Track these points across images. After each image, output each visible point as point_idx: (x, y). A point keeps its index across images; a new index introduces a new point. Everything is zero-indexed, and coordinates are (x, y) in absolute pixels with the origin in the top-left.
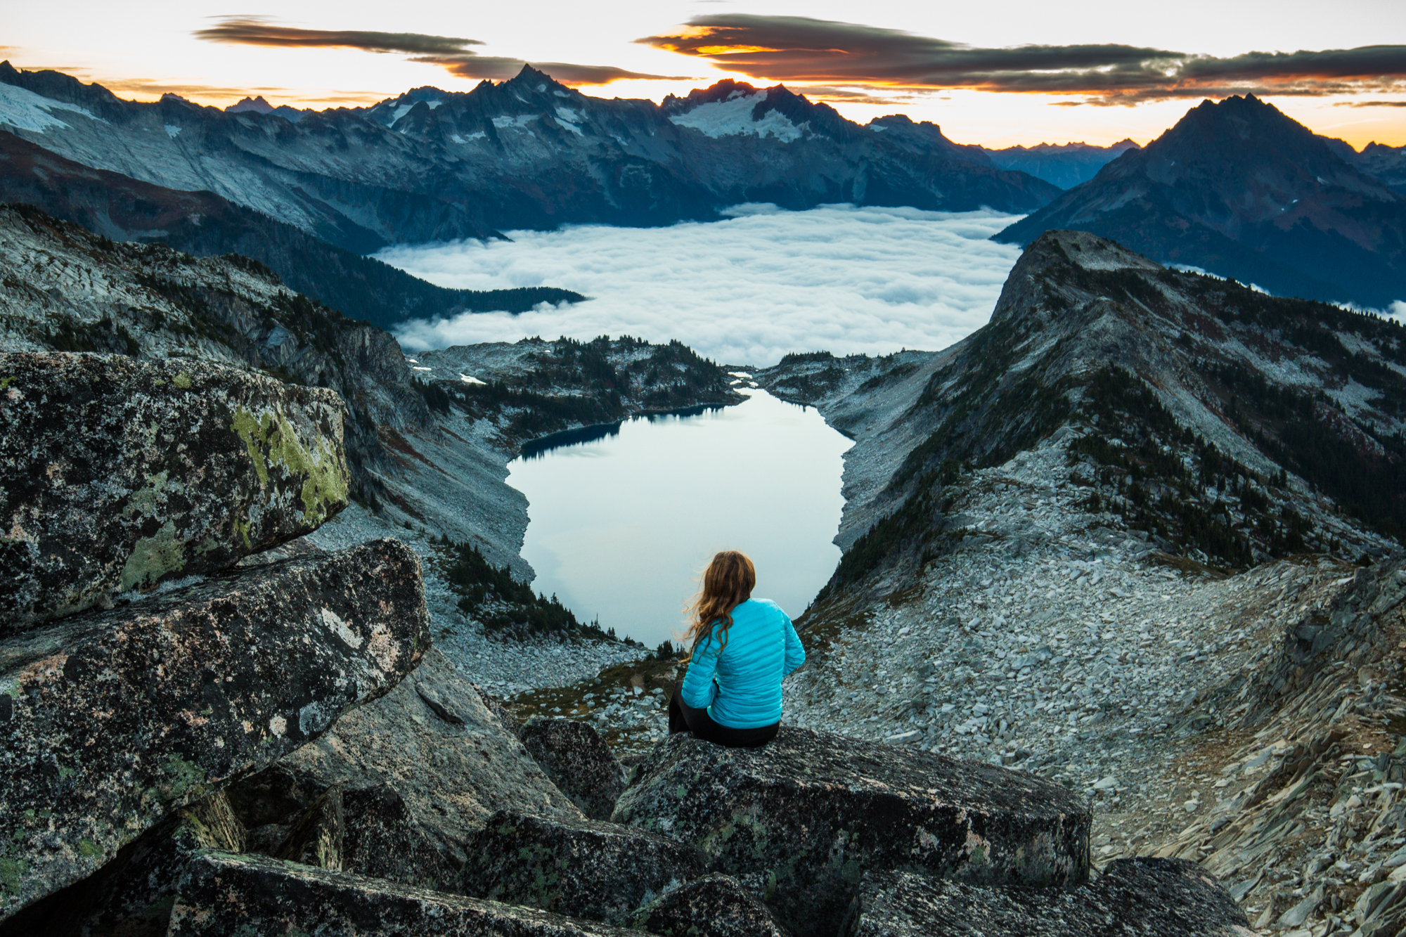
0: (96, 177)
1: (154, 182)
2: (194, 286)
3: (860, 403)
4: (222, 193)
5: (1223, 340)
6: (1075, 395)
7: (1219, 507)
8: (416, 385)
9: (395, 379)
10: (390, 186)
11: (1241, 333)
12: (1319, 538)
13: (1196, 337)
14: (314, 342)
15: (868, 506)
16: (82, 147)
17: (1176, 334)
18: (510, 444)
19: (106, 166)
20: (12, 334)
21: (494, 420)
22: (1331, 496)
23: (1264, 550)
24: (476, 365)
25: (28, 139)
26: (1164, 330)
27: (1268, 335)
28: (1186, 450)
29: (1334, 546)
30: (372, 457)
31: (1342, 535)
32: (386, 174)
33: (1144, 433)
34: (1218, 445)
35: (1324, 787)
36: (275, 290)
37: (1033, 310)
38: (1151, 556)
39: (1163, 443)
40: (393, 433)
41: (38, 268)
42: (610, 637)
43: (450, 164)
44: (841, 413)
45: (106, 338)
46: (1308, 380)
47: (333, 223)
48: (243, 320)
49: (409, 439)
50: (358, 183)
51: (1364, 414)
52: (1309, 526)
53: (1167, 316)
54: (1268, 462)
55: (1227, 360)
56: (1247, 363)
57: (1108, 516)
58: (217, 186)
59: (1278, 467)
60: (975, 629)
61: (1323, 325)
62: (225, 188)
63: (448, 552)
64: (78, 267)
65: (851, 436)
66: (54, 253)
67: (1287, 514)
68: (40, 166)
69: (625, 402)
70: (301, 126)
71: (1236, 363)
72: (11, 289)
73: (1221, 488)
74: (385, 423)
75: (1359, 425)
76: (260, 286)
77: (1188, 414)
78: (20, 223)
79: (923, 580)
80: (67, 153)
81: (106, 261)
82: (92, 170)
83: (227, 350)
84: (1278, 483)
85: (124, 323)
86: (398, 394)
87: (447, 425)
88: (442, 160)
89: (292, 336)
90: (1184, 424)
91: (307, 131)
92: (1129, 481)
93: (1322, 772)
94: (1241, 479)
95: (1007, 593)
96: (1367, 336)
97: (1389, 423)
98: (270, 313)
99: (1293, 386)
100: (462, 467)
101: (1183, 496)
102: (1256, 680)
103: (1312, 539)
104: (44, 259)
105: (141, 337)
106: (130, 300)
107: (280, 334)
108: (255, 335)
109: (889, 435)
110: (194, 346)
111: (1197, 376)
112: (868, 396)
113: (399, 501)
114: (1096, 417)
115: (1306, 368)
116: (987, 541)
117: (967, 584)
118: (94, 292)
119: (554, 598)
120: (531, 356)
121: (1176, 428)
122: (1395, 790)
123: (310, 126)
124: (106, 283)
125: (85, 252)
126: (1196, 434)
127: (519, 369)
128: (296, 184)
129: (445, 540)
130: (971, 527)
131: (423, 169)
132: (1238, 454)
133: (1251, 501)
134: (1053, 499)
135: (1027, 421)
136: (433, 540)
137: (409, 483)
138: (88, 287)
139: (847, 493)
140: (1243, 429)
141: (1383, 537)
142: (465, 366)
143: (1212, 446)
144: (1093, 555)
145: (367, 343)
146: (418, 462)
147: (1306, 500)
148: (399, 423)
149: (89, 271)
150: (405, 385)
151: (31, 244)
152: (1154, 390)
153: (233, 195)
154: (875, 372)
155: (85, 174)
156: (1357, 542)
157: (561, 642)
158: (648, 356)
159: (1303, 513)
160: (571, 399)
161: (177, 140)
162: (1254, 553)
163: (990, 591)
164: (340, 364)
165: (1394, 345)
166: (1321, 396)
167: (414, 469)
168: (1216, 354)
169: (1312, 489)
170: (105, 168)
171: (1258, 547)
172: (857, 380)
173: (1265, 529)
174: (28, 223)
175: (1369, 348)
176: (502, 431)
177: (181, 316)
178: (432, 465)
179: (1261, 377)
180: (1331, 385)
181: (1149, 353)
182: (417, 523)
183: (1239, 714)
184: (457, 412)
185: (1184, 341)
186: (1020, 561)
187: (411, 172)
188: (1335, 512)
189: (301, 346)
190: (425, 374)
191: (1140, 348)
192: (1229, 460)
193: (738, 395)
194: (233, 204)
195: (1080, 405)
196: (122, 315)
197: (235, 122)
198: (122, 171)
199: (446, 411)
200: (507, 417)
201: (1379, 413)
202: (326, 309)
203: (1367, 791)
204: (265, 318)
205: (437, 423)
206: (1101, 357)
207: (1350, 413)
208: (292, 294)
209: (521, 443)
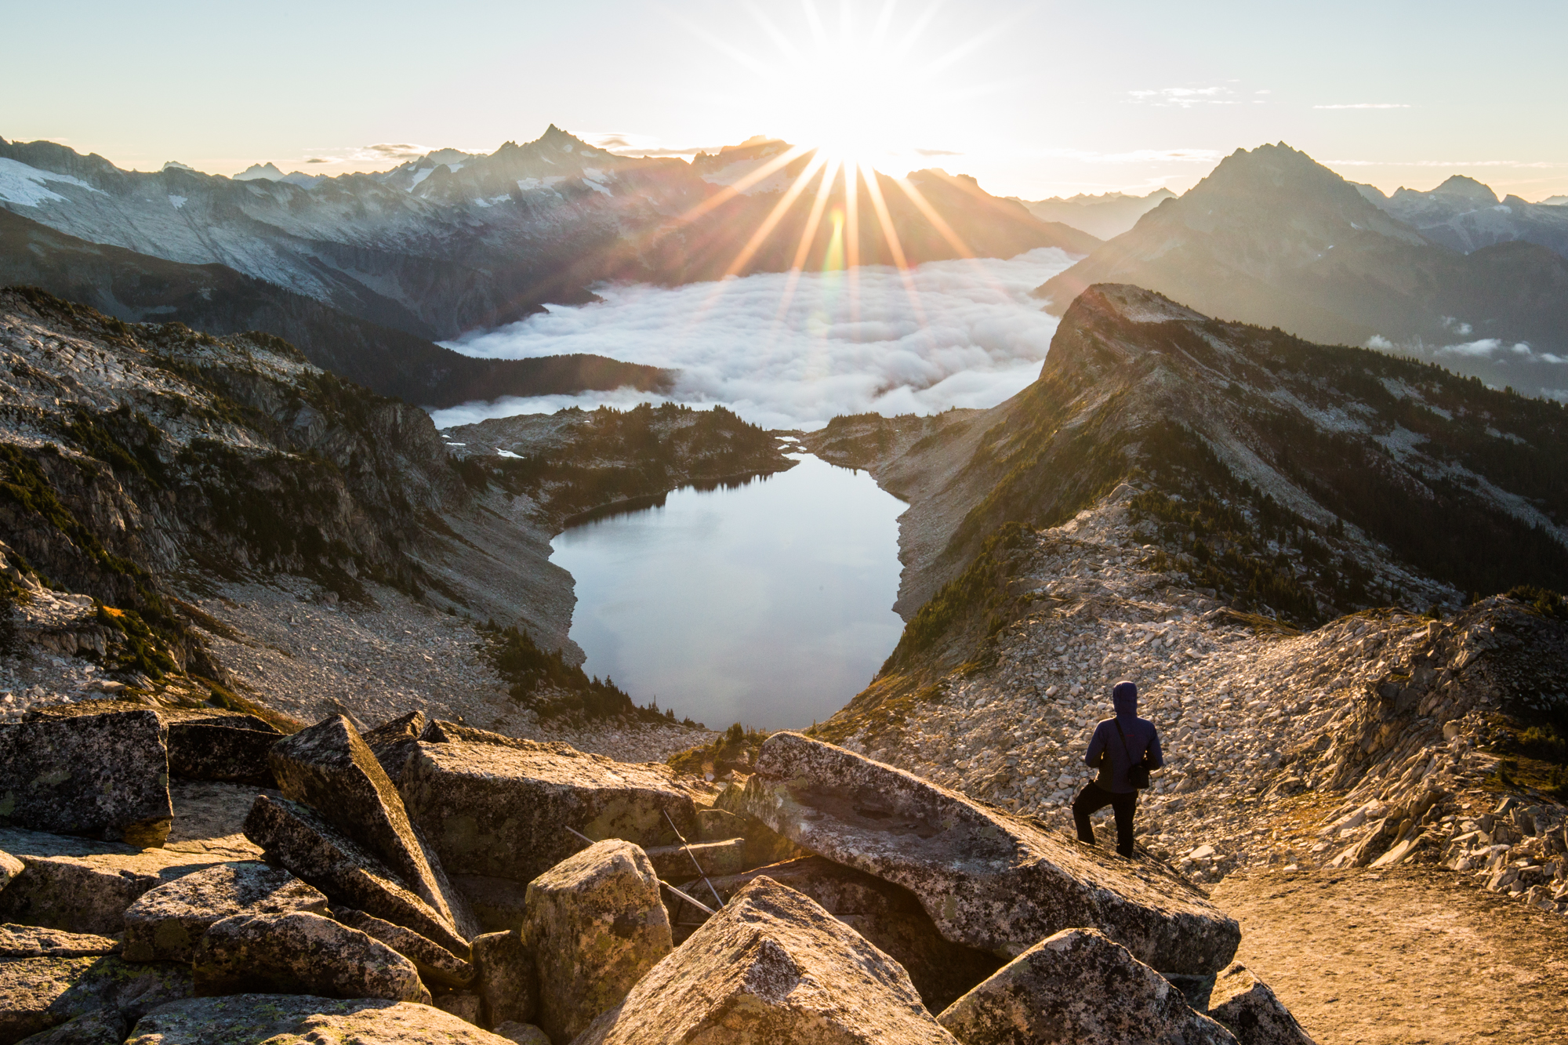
0: (97, 252)
1: (158, 255)
2: (215, 367)
3: (910, 465)
4: (232, 265)
5: (1272, 389)
6: (1132, 451)
7: (1282, 560)
8: (452, 461)
9: (429, 456)
10: (412, 252)
11: (1288, 382)
12: (1380, 587)
13: (1246, 387)
14: (345, 422)
15: (927, 570)
16: (80, 221)
17: (1226, 385)
18: (551, 520)
19: (106, 240)
20: (24, 427)
21: (534, 495)
22: (1385, 543)
23: (1327, 602)
24: (512, 438)
25: (21, 213)
26: (1213, 381)
27: (1314, 383)
28: (1244, 503)
29: (1395, 594)
30: (409, 540)
31: (1401, 583)
32: (407, 241)
33: (1202, 488)
34: (1274, 496)
35: (1431, 851)
36: (301, 368)
37: (1083, 365)
38: (1222, 614)
39: (1222, 497)
40: (429, 513)
41: (49, 355)
42: (668, 720)
43: (474, 228)
44: (893, 475)
45: (124, 426)
46: (1356, 426)
47: (353, 293)
48: (268, 401)
49: (447, 519)
50: (377, 250)
51: (1412, 459)
52: (1369, 575)
53: (1215, 367)
54: (1324, 512)
55: (1276, 409)
56: (1296, 412)
57: (1175, 574)
58: (227, 258)
59: (1334, 517)
60: (1053, 698)
61: (1368, 372)
62: (236, 260)
63: (495, 638)
64: (91, 351)
65: (904, 499)
66: (65, 338)
67: (1348, 565)
68: (36, 243)
69: (670, 471)
70: (316, 193)
71: (1285, 412)
72: (21, 379)
73: (1281, 541)
74: (421, 504)
75: (1409, 471)
76: (285, 365)
77: (1243, 466)
78: (25, 307)
79: (996, 649)
80: (64, 228)
81: (119, 344)
82: (92, 245)
83: (253, 433)
84: (1335, 532)
85: (143, 409)
86: (434, 473)
87: (485, 502)
88: (466, 225)
89: (321, 416)
90: (1241, 477)
91: (321, 198)
92: (1192, 537)
93: (1425, 835)
94: (1300, 530)
95: (1083, 660)
96: (1410, 381)
97: (1436, 467)
98: (297, 392)
99: (1342, 433)
100: (504, 546)
101: (1246, 550)
102: (1341, 740)
103: (1373, 589)
104: (54, 345)
105: (162, 425)
106: (149, 385)
107: (308, 414)
108: (281, 417)
109: (944, 497)
110: (218, 432)
111: (1250, 428)
112: (919, 457)
113: (441, 586)
114: (1153, 473)
115: (1354, 415)
116: (1057, 605)
117: (1041, 652)
118: (109, 379)
119: (609, 681)
120: (570, 427)
121: (1233, 480)
122: (1502, 852)
123: (324, 193)
124: (122, 367)
125: (96, 335)
126: (1254, 486)
127: (558, 441)
128: (311, 254)
129: (492, 626)
130: (1038, 591)
131: (446, 234)
132: (1294, 505)
133: (1312, 553)
134: (1119, 559)
135: (1084, 478)
136: (479, 626)
137: (449, 565)
138: (102, 372)
139: (902, 557)
140: (1297, 479)
141: (1442, 583)
142: (501, 440)
143: (1269, 497)
144: (1164, 616)
145: (399, 420)
146: (457, 543)
147: (1364, 549)
148: (436, 502)
149: (102, 356)
150: (441, 463)
151: (39, 329)
152: (1209, 443)
153: (245, 267)
154: (926, 432)
155: (85, 249)
156: (1415, 589)
157: (618, 728)
158: (692, 424)
159: (1363, 563)
160: (615, 471)
161: (183, 211)
162: (1320, 605)
163: (1065, 658)
164: (373, 444)
165: (1436, 389)
166: (1370, 442)
167: (453, 551)
168: (1266, 404)
169: (1367, 537)
170: (105, 242)
171: (1322, 599)
172: (906, 442)
173: (1327, 580)
174: (33, 306)
175: (1414, 393)
176: (543, 506)
177: (202, 400)
178: (472, 546)
179: (1310, 426)
180: (1379, 431)
181: (1202, 405)
182: (459, 607)
183: (1328, 775)
184: (495, 489)
185: (1234, 392)
186: (1092, 625)
187: (433, 238)
188: (1393, 559)
189: (331, 426)
190: (459, 449)
191: (1193, 401)
192: (1287, 511)
193: (786, 460)
194: (246, 277)
195: (1137, 461)
196: (140, 401)
197: (245, 190)
198: (124, 245)
199: (483, 489)
200: (547, 492)
201: (1427, 458)
202: (355, 386)
203: (1474, 853)
204: (290, 398)
205: (475, 502)
206: (1155, 411)
207: (1399, 458)
208: (318, 371)
209: (564, 517)
